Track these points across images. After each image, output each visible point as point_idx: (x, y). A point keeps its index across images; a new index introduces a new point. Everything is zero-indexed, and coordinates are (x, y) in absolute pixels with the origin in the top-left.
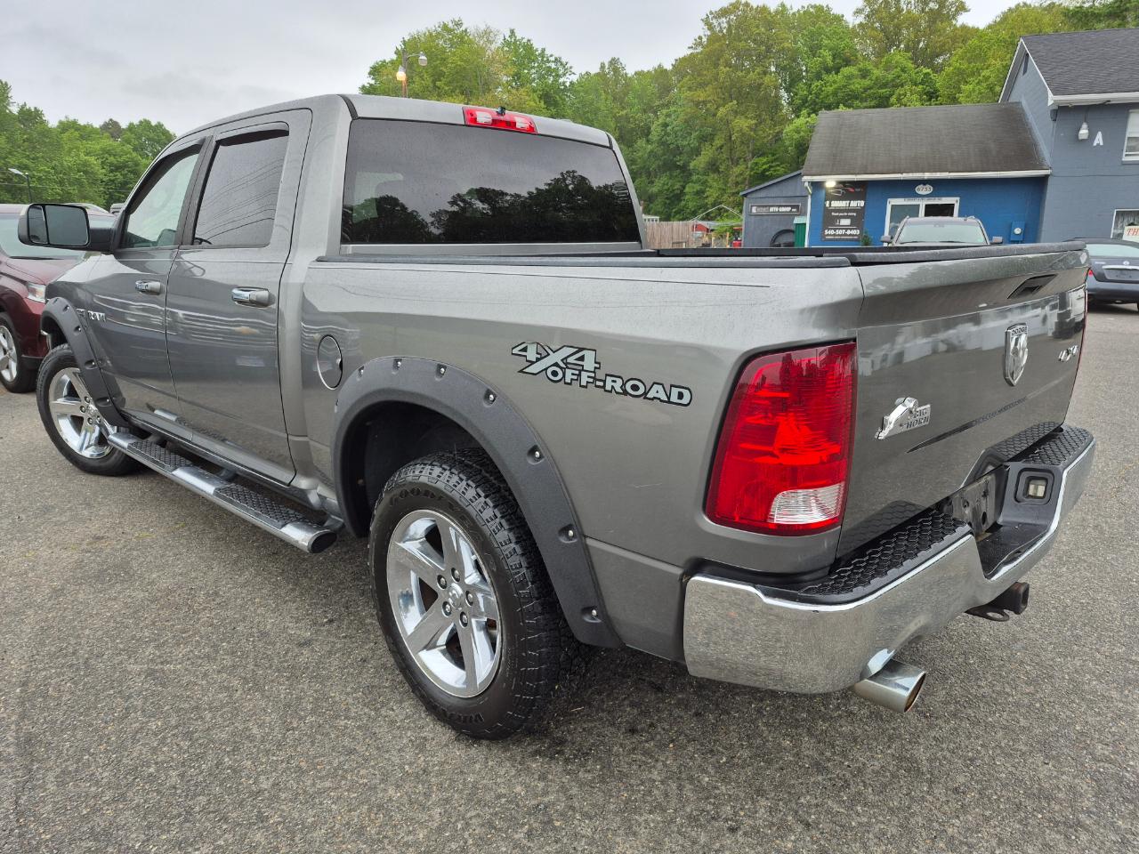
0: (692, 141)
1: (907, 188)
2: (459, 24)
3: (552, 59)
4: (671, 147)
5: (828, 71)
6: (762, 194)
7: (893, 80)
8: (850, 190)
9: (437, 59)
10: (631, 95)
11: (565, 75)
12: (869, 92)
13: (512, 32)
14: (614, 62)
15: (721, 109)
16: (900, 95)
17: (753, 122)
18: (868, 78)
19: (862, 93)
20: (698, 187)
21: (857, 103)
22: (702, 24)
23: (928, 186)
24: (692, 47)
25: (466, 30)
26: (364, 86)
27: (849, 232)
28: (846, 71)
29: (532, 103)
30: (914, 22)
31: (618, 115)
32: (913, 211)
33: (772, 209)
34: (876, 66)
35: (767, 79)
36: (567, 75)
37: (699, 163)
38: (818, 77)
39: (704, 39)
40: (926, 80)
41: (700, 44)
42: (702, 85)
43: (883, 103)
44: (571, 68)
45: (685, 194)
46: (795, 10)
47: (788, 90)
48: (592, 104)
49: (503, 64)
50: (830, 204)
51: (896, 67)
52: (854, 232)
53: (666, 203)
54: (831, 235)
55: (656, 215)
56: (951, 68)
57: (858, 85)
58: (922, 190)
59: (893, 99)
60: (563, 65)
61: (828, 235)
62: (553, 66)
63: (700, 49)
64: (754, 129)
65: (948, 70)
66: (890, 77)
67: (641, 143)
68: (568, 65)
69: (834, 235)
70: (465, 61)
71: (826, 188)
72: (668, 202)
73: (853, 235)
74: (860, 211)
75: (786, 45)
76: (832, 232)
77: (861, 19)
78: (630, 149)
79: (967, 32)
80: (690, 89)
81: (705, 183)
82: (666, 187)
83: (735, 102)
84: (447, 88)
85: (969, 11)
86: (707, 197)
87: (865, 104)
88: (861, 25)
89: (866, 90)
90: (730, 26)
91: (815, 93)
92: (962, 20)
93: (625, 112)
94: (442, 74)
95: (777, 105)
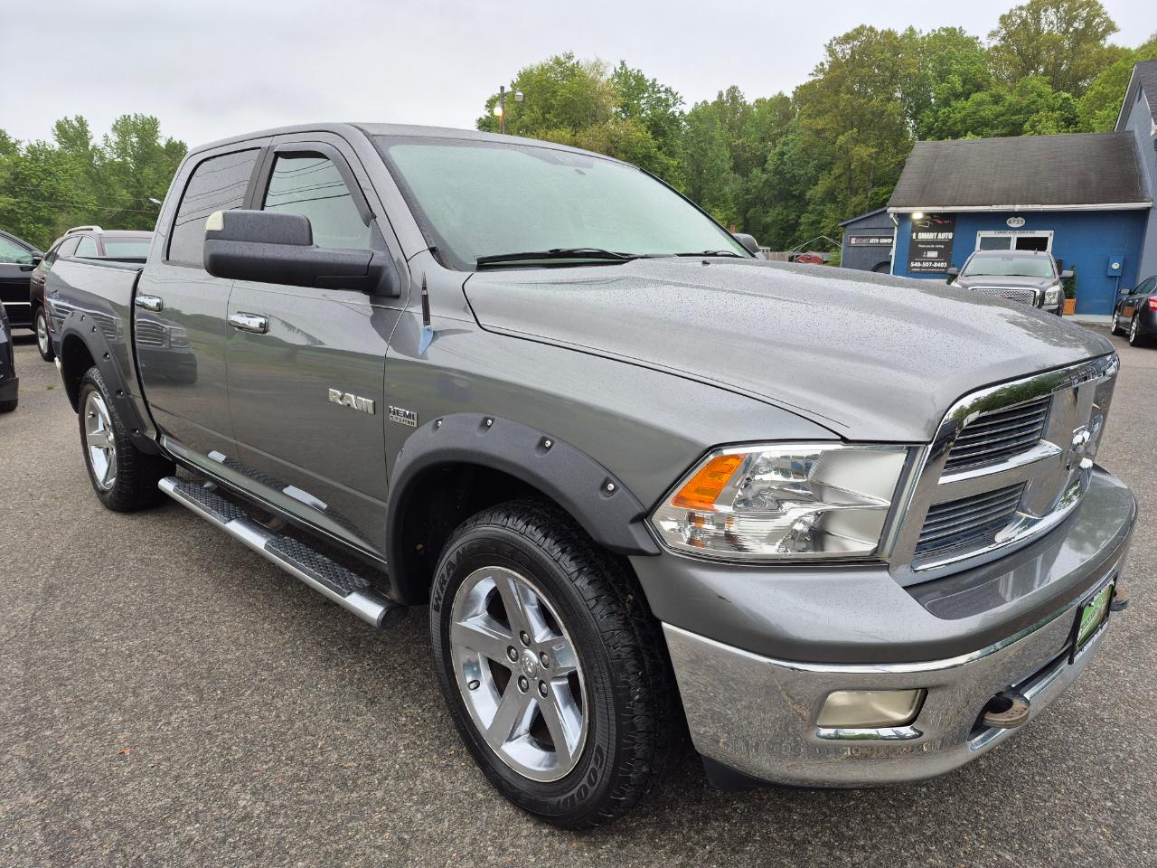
0: (810, 170)
1: (998, 220)
2: (570, 57)
3: (663, 89)
4: (788, 176)
5: (957, 97)
6: (862, 225)
7: (1028, 106)
8: (938, 222)
9: (549, 92)
10: (748, 124)
11: (674, 104)
12: (1001, 119)
13: (623, 63)
14: (733, 91)
15: (841, 137)
16: (1035, 122)
17: (873, 150)
18: (1001, 103)
19: (993, 120)
20: (813, 217)
21: (986, 130)
22: (824, 50)
23: (1020, 219)
24: (813, 74)
25: (578, 63)
26: (481, 119)
27: (936, 265)
28: (976, 97)
29: (639, 134)
30: (1055, 44)
31: (734, 144)
32: (1004, 244)
33: (872, 241)
34: (1011, 90)
35: (890, 106)
36: (677, 105)
37: (817, 192)
38: (946, 103)
39: (826, 66)
40: (1065, 105)
41: (822, 71)
42: (820, 113)
43: (1016, 130)
44: (681, 97)
45: (800, 224)
46: (924, 34)
47: (913, 117)
48: (706, 133)
49: (612, 96)
50: (917, 236)
51: (1032, 93)
52: (942, 265)
53: (779, 234)
54: (917, 267)
55: (769, 246)
56: (1093, 93)
57: (989, 111)
58: (1015, 223)
59: (1027, 126)
60: (674, 95)
61: (914, 267)
62: (663, 96)
63: (821, 77)
64: (876, 157)
65: (1090, 94)
66: (1025, 103)
67: (756, 171)
68: (678, 96)
69: (921, 267)
70: (574, 94)
71: (913, 221)
72: (782, 232)
73: (941, 268)
74: (948, 244)
75: (912, 70)
76: (918, 264)
77: (995, 42)
78: (745, 179)
79: (1115, 53)
80: (809, 116)
81: (821, 213)
82: (780, 217)
83: (855, 130)
84: (555, 120)
85: (1119, 30)
86: (823, 227)
87: (996, 132)
88: (996, 48)
89: (997, 117)
90: (853, 52)
91: (942, 120)
92: (1111, 40)
93: (741, 141)
94: (552, 107)
95: (901, 132)
